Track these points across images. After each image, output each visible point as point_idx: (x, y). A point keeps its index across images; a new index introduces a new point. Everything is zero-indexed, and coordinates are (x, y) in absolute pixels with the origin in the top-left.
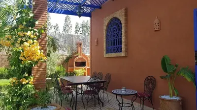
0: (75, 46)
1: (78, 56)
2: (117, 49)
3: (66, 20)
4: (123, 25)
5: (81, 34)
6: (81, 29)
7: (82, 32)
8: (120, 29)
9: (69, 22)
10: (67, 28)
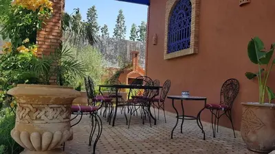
0: (128, 56)
1: (132, 70)
2: (184, 45)
3: (118, 20)
4: (193, 6)
5: (139, 40)
6: (139, 34)
7: (139, 38)
8: (188, 14)
9: (122, 22)
10: (119, 31)
